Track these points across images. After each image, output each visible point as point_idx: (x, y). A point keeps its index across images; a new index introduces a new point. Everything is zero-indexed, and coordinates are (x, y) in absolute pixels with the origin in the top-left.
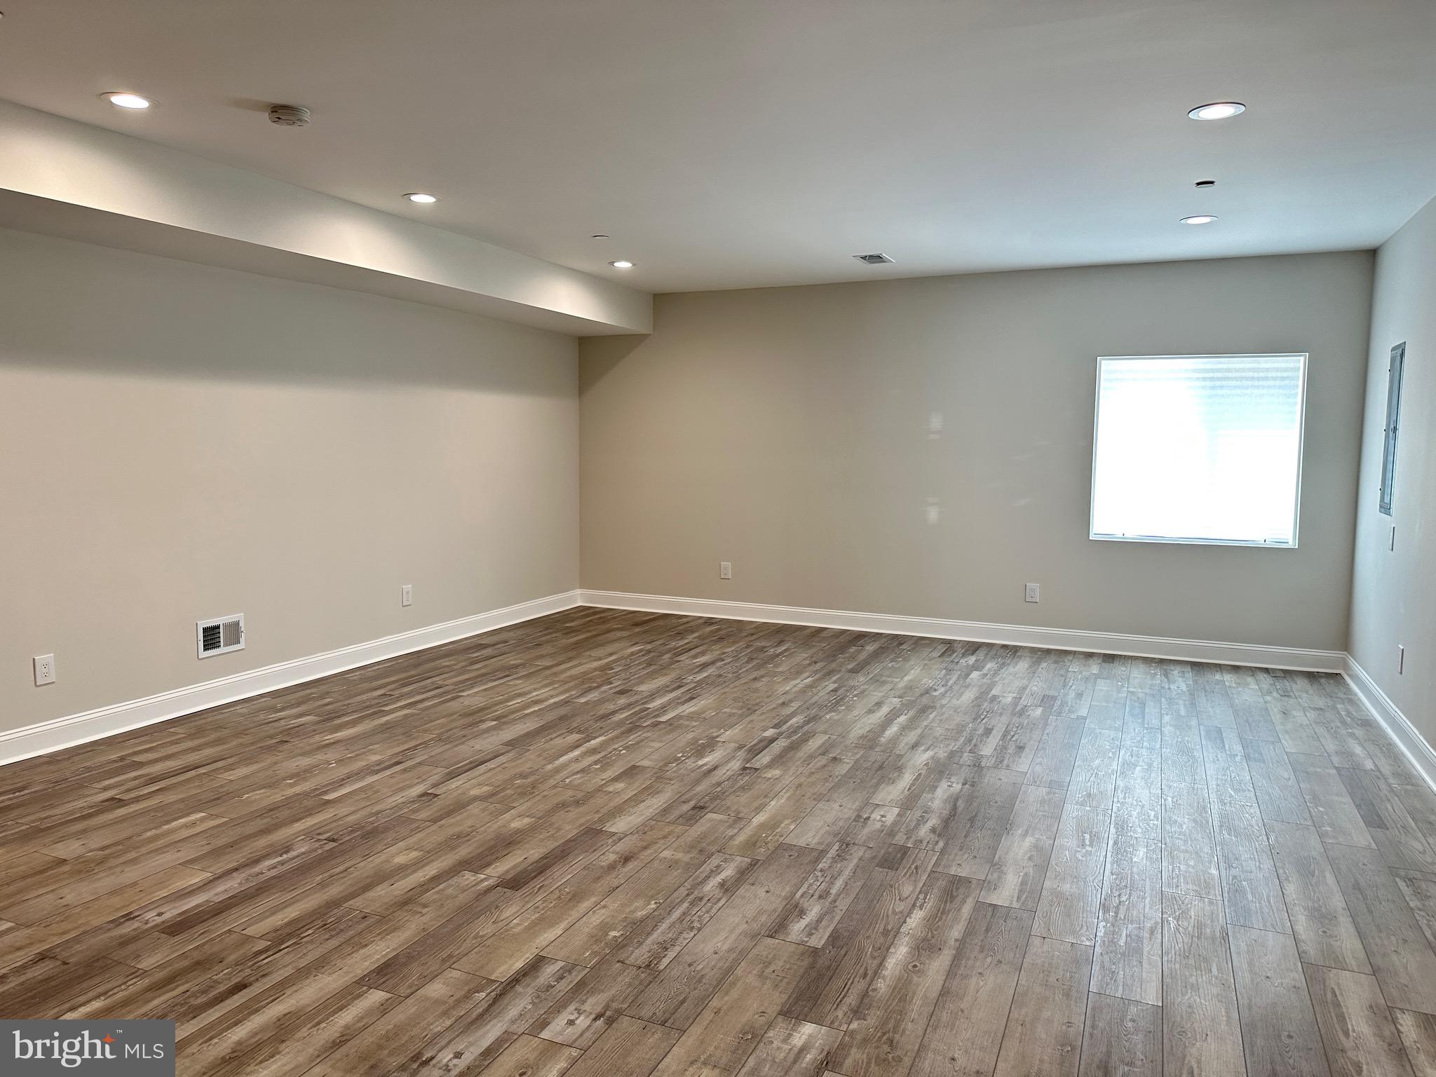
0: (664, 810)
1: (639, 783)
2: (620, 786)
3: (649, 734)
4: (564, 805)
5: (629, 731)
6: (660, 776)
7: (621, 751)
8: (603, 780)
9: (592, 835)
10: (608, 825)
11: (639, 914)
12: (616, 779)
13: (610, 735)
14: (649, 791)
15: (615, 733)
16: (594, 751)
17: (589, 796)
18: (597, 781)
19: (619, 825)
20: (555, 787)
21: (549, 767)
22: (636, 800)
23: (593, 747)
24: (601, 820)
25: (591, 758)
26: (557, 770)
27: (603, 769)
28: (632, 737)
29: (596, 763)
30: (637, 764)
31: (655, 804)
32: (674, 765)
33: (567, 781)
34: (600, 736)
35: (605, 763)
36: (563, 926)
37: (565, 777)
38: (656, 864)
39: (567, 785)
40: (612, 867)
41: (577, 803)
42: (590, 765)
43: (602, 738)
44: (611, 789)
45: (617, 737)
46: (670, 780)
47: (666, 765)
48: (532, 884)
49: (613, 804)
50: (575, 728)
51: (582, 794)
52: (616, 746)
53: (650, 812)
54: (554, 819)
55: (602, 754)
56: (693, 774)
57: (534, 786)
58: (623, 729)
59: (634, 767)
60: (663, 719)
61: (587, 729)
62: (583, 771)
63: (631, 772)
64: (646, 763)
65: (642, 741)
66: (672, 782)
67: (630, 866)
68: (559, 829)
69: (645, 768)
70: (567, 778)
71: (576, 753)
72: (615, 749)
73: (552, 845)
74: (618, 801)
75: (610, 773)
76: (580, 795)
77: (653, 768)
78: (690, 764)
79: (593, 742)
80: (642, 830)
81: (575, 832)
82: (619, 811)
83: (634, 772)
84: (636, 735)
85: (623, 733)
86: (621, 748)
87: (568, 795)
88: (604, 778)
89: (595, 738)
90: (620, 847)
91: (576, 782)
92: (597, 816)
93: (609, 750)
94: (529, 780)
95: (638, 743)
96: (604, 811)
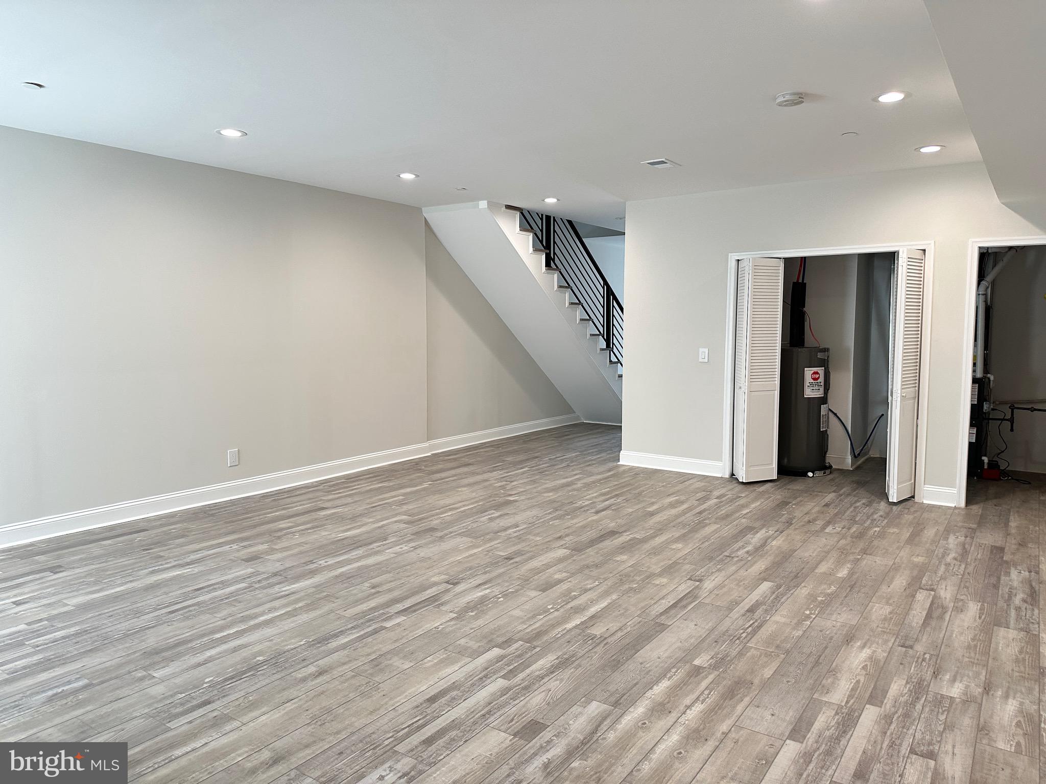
0: (531, 559)
1: (542, 578)
2: (557, 576)
3: (520, 628)
4: (596, 566)
5: (539, 634)
6: (525, 581)
7: (552, 608)
8: (570, 582)
9: (578, 549)
10: (568, 553)
11: (557, 521)
12: (560, 581)
13: (560, 630)
14: (537, 571)
15: (553, 633)
16: (578, 610)
17: (580, 570)
18: (574, 581)
19: (561, 552)
20: (605, 579)
21: (614, 597)
22: (548, 566)
23: (577, 615)
24: (573, 556)
25: (580, 602)
26: (606, 593)
27: (569, 591)
28: (537, 625)
29: (575, 597)
30: (541, 592)
31: (535, 563)
32: (510, 590)
33: (597, 583)
34: (570, 630)
35: (568, 597)
36: (589, 520)
37: (600, 586)
38: (545, 535)
39: (596, 580)
40: (567, 535)
41: (588, 567)
42: (580, 595)
43: (569, 626)
44: (565, 574)
45: (553, 626)
46: (519, 578)
47: (517, 591)
48: (605, 532)
49: (565, 564)
50: (599, 644)
51: (585, 572)
52: (556, 614)
53: (542, 558)
54: (601, 558)
55: (569, 606)
56: (499, 582)
57: (622, 582)
58: (545, 638)
59: (544, 590)
60: (496, 652)
61: (585, 642)
62: (586, 591)
63: (546, 587)
64: (533, 594)
65: (529, 619)
66: (518, 576)
67: (558, 535)
68: (597, 553)
69: (535, 589)
70: (598, 585)
71: (593, 610)
72: (557, 610)
73: (601, 545)
74: (560, 566)
75: (564, 587)
76: (587, 571)
77: (528, 589)
78: (496, 591)
79: (578, 622)
80: (549, 549)
81: (587, 551)
82: (561, 560)
83: (544, 586)
84: (534, 627)
85: (546, 632)
86: (552, 611)
87: (595, 573)
88: (569, 583)
89: (576, 627)
90: (563, 542)
91: (590, 581)
92: (574, 558)
93: (562, 610)
94: (627, 586)
95: (534, 616)
96: (570, 561)
